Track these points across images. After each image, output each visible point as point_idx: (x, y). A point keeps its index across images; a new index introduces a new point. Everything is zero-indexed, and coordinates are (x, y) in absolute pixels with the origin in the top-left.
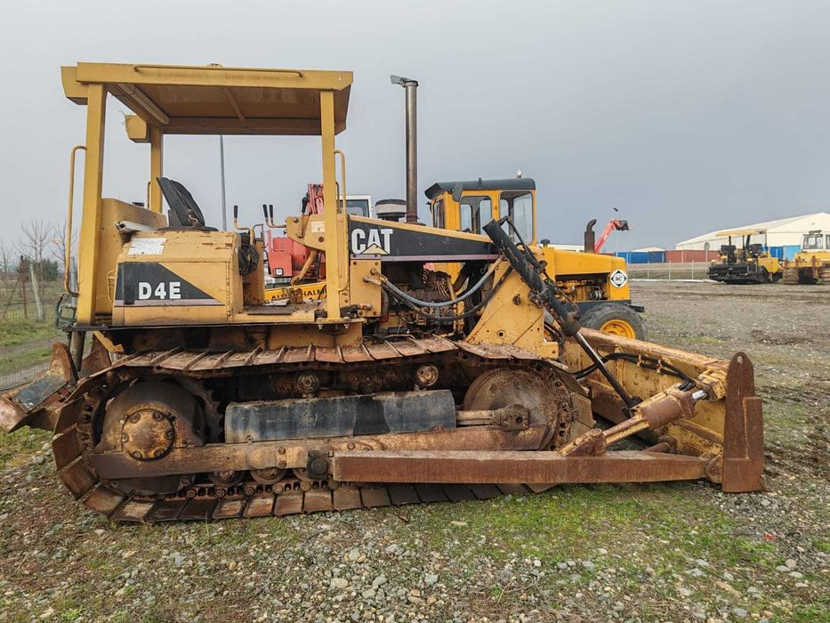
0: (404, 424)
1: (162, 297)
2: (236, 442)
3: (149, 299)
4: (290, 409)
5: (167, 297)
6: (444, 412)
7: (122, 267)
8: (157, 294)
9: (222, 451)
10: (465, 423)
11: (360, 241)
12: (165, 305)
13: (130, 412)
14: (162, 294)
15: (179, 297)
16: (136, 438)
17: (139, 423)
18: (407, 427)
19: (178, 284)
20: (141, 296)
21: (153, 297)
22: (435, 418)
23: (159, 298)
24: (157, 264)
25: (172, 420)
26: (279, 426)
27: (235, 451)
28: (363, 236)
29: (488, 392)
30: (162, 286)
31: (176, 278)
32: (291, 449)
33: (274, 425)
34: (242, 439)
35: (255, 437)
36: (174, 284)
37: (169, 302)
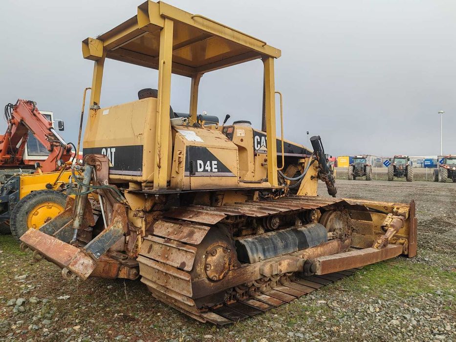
0: (313, 243)
1: (209, 171)
2: (255, 262)
3: (202, 171)
5: (211, 170)
7: (188, 149)
8: (206, 168)
9: (250, 268)
11: (258, 143)
12: (211, 176)
13: (209, 249)
14: (208, 168)
15: (216, 170)
16: (216, 266)
17: (217, 256)
19: (216, 162)
20: (199, 170)
21: (205, 170)
23: (207, 171)
24: (205, 148)
25: (229, 252)
26: (270, 249)
27: (255, 268)
28: (259, 140)
30: (208, 162)
31: (215, 159)
32: (283, 262)
33: (268, 249)
34: (257, 259)
35: (262, 257)
36: (214, 162)
37: (212, 174)
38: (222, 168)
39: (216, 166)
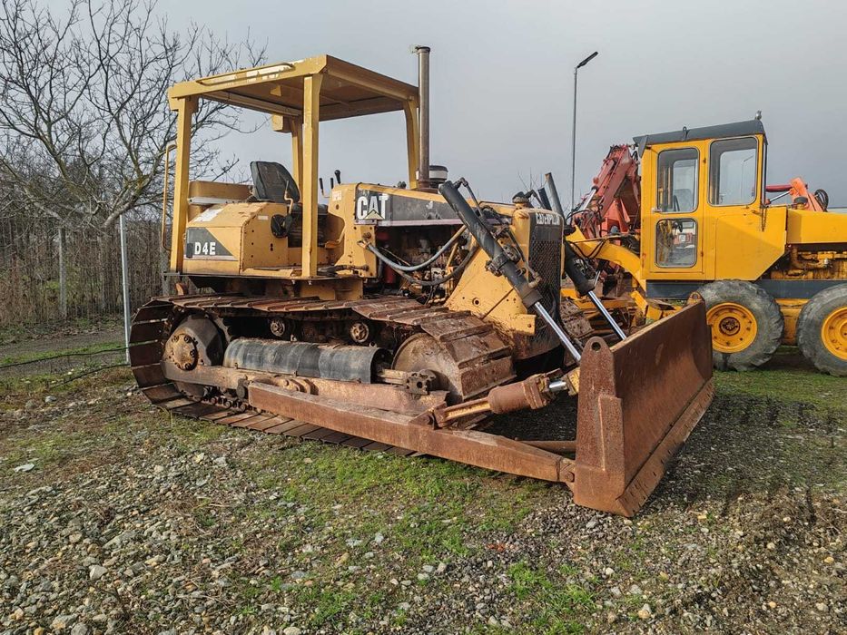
0: (332, 373)
1: (206, 254)
2: (229, 366)
3: (200, 255)
4: (265, 347)
5: (209, 253)
6: (361, 367)
8: (203, 250)
9: (221, 371)
10: (387, 381)
11: (364, 208)
14: (205, 251)
15: (214, 253)
16: (177, 353)
17: (178, 342)
18: (334, 374)
19: (214, 244)
20: (196, 252)
21: (202, 253)
22: (354, 371)
23: (204, 254)
25: (195, 344)
26: (253, 359)
27: (227, 373)
28: (366, 203)
29: (410, 355)
30: (206, 244)
31: (214, 240)
33: (250, 357)
34: (232, 365)
35: (240, 364)
36: (213, 244)
37: (210, 258)
38: (221, 250)
39: (214, 249)
